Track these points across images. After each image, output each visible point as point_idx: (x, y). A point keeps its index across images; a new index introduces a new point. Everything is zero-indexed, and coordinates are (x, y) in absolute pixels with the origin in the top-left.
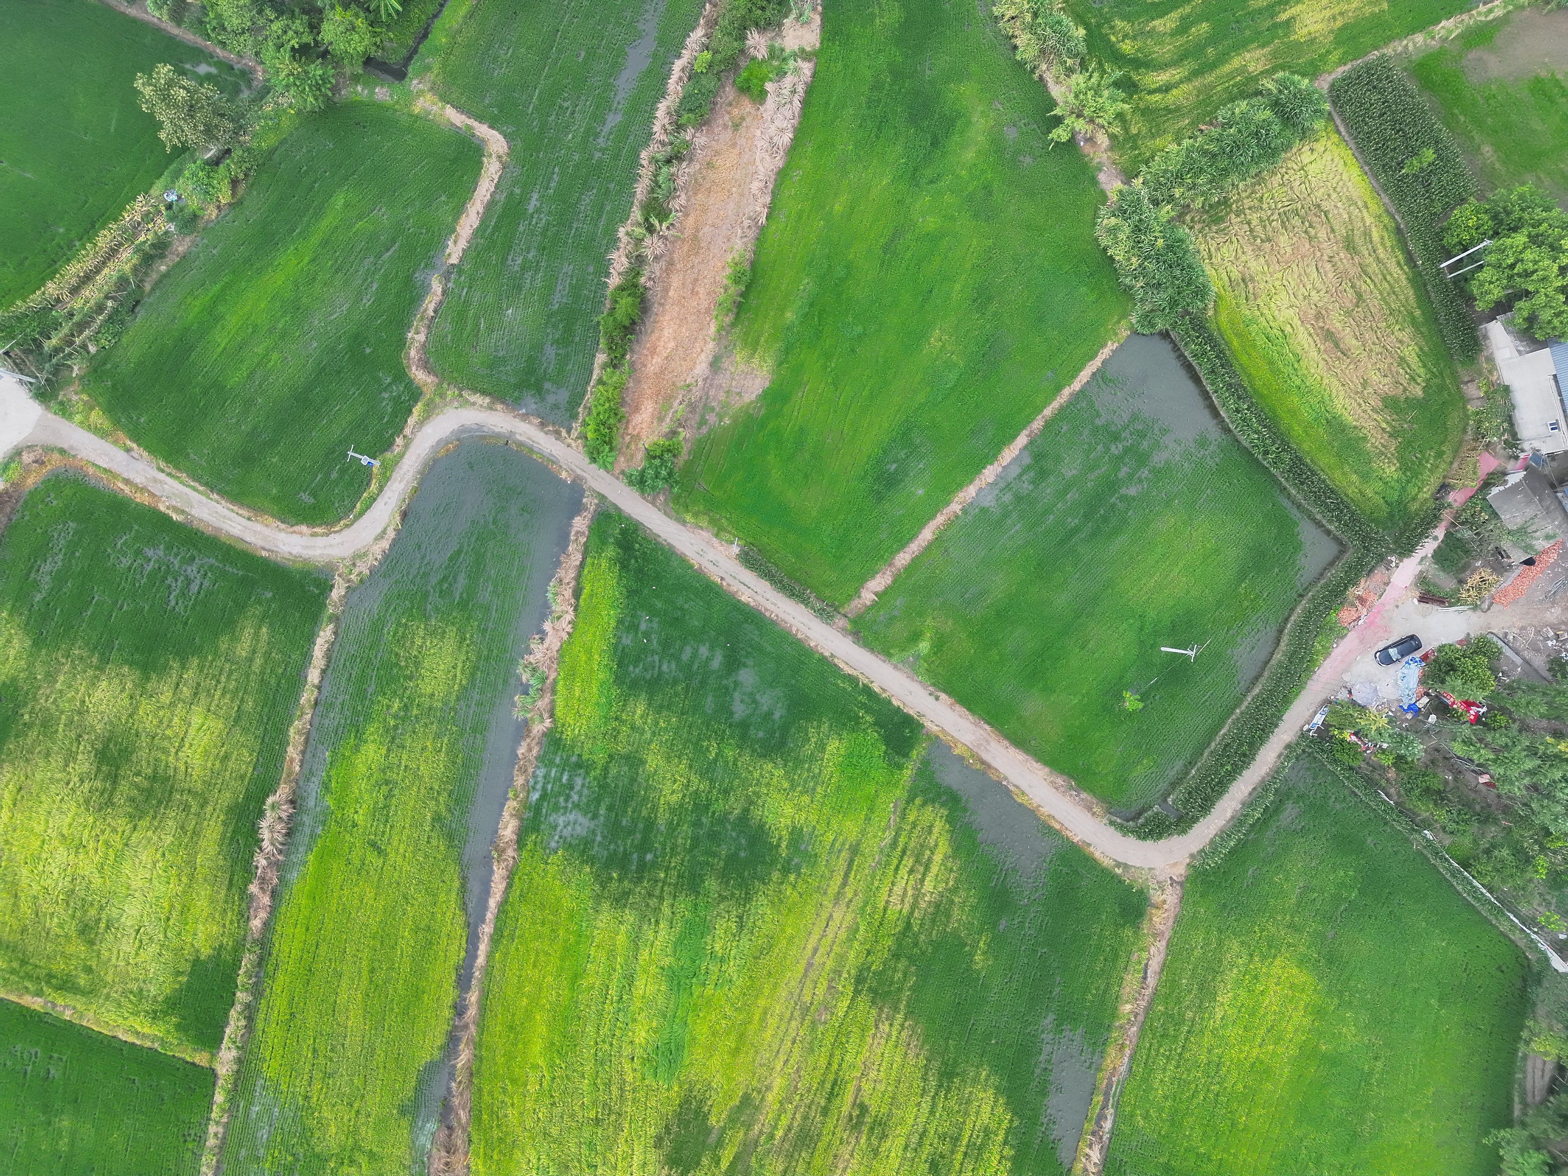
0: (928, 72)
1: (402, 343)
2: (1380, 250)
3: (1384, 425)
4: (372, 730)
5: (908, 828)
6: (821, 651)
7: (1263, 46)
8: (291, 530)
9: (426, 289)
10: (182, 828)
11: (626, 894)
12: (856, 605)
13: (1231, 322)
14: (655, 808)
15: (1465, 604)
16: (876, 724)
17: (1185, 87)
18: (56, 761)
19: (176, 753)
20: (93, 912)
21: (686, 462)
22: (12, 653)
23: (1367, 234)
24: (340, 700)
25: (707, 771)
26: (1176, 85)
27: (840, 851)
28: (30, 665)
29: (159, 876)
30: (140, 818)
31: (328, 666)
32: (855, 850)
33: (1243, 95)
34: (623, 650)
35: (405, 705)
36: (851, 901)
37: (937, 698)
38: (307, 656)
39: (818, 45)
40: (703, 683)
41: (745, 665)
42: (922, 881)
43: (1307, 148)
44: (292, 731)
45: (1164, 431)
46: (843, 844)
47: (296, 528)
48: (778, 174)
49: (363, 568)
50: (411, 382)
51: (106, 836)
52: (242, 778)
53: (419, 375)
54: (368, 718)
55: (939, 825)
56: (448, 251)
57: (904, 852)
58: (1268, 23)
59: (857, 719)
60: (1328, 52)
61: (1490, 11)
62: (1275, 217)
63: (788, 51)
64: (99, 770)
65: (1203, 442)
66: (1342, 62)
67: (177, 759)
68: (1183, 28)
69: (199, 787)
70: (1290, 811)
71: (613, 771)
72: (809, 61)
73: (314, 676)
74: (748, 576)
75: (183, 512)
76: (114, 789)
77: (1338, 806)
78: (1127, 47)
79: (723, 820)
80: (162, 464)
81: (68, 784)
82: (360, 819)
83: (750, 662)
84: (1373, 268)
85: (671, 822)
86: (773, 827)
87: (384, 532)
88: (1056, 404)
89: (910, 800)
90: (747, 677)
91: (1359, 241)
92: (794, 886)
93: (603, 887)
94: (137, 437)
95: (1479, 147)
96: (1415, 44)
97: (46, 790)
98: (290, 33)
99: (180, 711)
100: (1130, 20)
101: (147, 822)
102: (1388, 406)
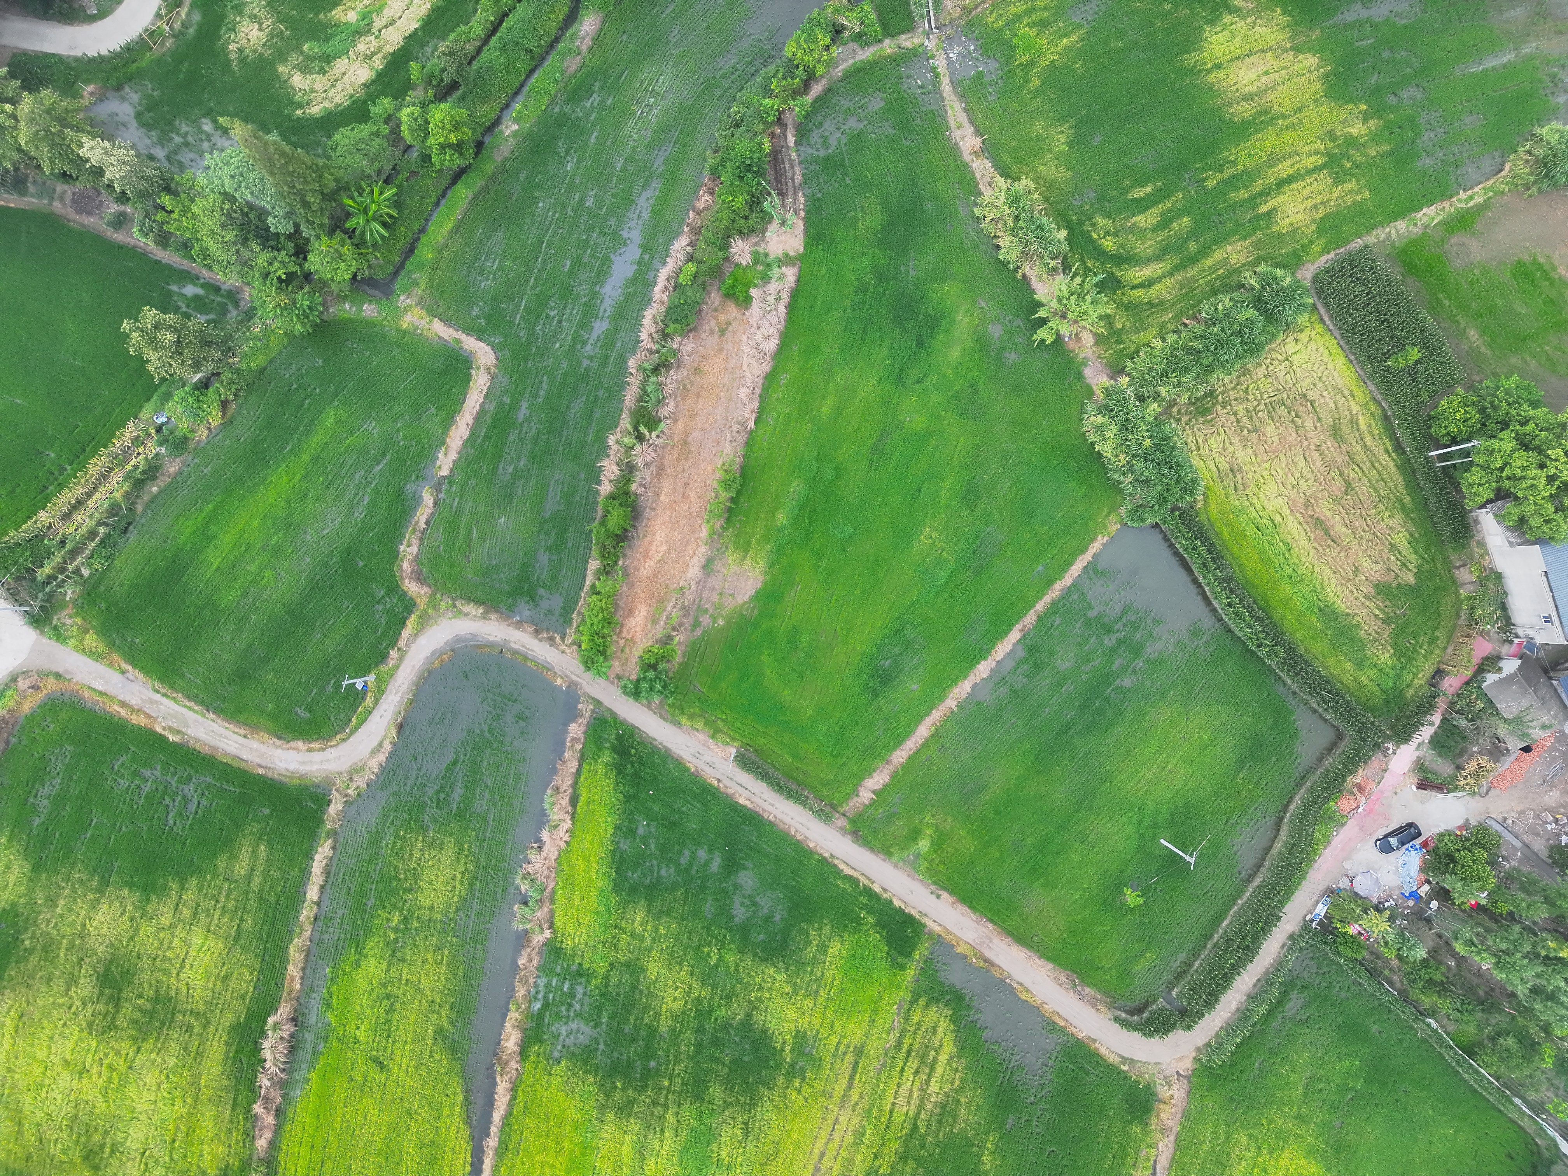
0: (911, 272)
1: (394, 556)
2: (1368, 438)
3: (1377, 612)
4: (372, 944)
5: (912, 1029)
6: (820, 851)
7: (1244, 238)
8: (287, 745)
9: (417, 501)
10: (186, 1049)
11: (630, 1103)
12: (854, 804)
13: (1221, 512)
14: (657, 1016)
15: (1464, 790)
16: (878, 924)
17: (1167, 282)
18: (58, 985)
19: (178, 975)
20: (97, 1137)
21: (680, 664)
22: (12, 878)
23: (1354, 422)
24: (340, 913)
25: (709, 977)
26: (1158, 280)
27: (844, 1054)
28: (30, 890)
29: (164, 1098)
30: (144, 1040)
31: (327, 882)
32: (859, 1052)
33: (1226, 288)
34: (621, 857)
35: (406, 918)
36: (857, 1104)
37: (939, 897)
38: (306, 876)
39: (802, 249)
40: (703, 887)
41: (744, 868)
42: (928, 1082)
43: (1290, 339)
44: (292, 949)
45: (1157, 622)
46: (848, 1046)
47: (293, 744)
48: (765, 378)
49: (360, 782)
50: (405, 593)
51: (109, 1060)
52: (243, 997)
53: (412, 588)
54: (368, 932)
55: (943, 1025)
56: (438, 463)
57: (909, 1053)
58: (1248, 215)
59: (858, 921)
60: (1311, 242)
61: (1471, 198)
62: (1262, 407)
63: (772, 256)
64: (101, 993)
65: (1196, 631)
66: (1325, 250)
67: (179, 980)
68: (1164, 223)
69: (201, 1007)
70: (1295, 1000)
71: (614, 979)
72: (794, 265)
73: (312, 893)
74: (746, 779)
75: (179, 732)
76: (117, 1012)
77: (1343, 994)
78: (1109, 244)
79: (727, 1025)
80: (158, 686)
81: (70, 1008)
82: (361, 1035)
83: (749, 864)
84: (1361, 456)
85: (674, 1030)
86: (777, 1033)
87: (380, 745)
88: (1047, 599)
89: (914, 1002)
90: (747, 879)
91: (1346, 429)
92: (799, 1092)
93: (607, 1096)
94: (133, 658)
95: (1464, 330)
96: (1397, 231)
97: (47, 1015)
98: (276, 265)
99: (180, 932)
100: (1111, 216)
101: (150, 1044)
102: (1381, 592)
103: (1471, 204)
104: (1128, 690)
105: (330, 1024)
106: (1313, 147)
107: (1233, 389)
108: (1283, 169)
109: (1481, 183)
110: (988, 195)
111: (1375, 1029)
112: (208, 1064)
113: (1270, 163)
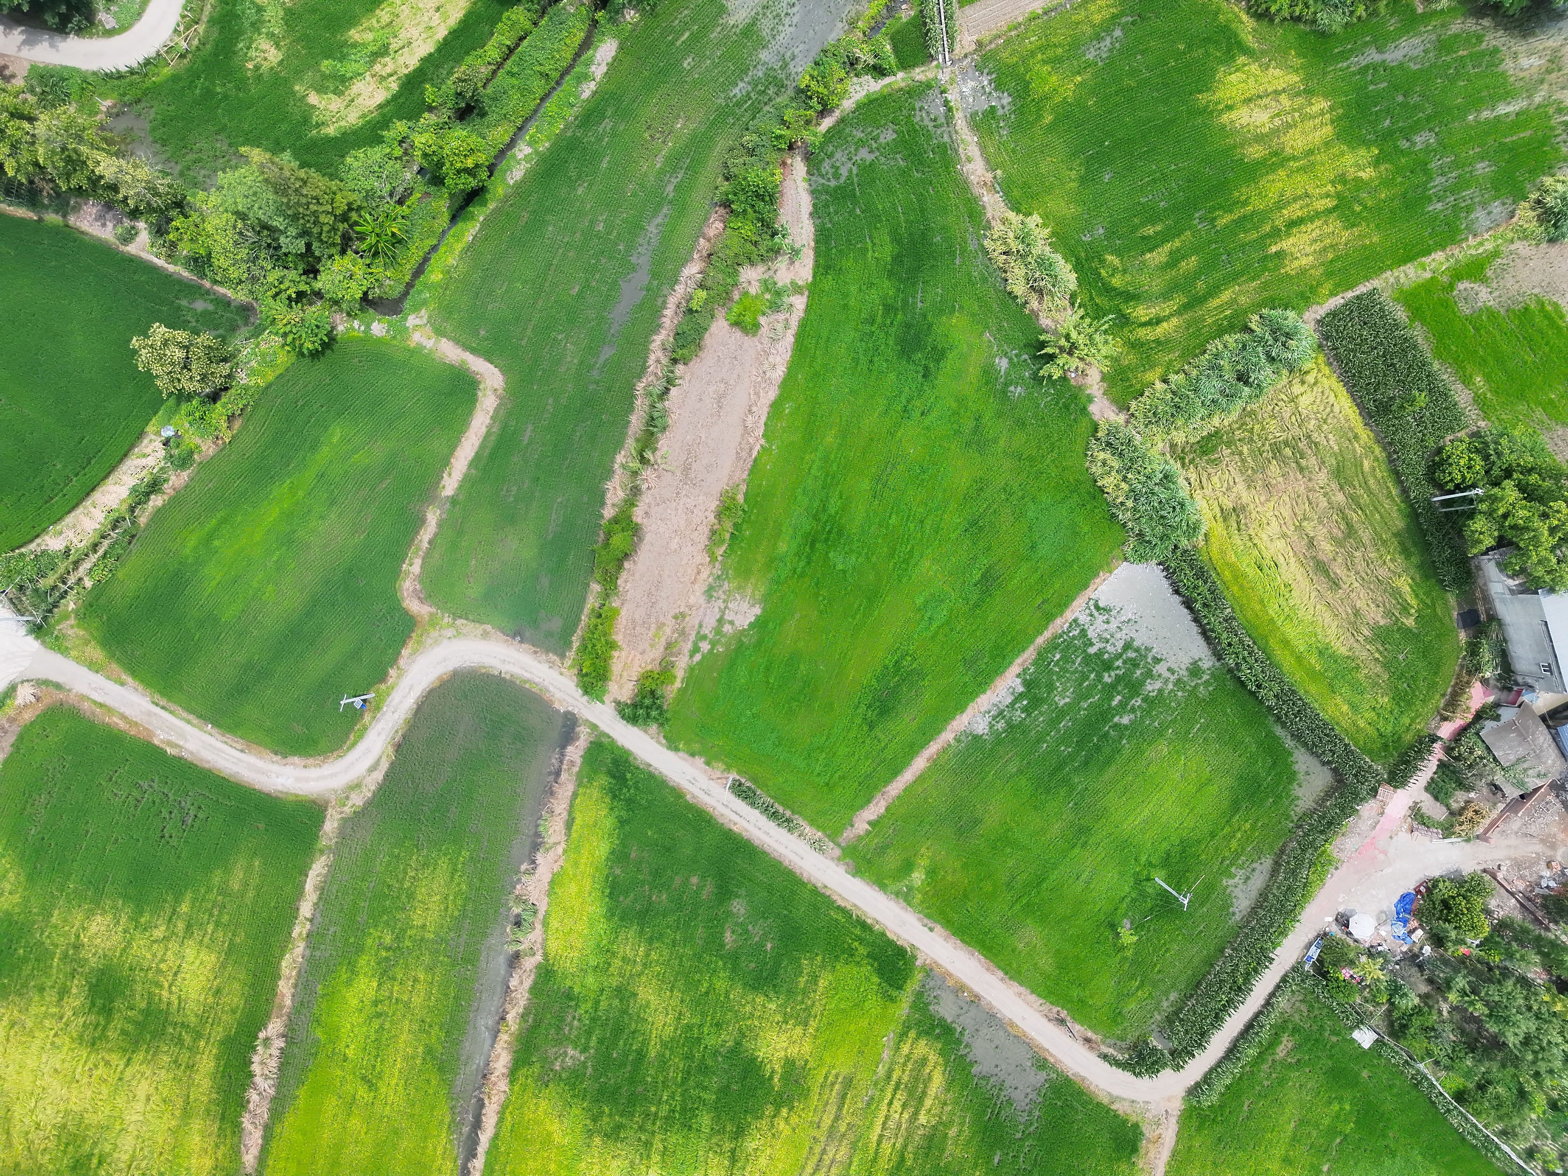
0: (919, 305)
1: (396, 574)
2: (1371, 481)
3: (1377, 655)
4: (364, 962)
5: (902, 1061)
6: (813, 881)
7: (1253, 279)
8: (284, 761)
9: (422, 521)
10: (175, 1062)
11: (619, 1127)
12: (849, 834)
13: (1223, 552)
14: (645, 1042)
15: (1460, 836)
16: (868, 956)
17: (1175, 321)
18: (51, 996)
19: (170, 987)
20: (87, 1147)
21: (679, 690)
22: (8, 887)
23: (1358, 465)
24: (332, 929)
25: (700, 1003)
26: (1166, 318)
27: (833, 1084)
28: (26, 899)
29: (153, 1110)
30: (133, 1052)
31: (320, 898)
32: (849, 1082)
33: (1231, 329)
34: (614, 881)
35: (397, 937)
36: (844, 1135)
37: (931, 929)
38: (300, 892)
39: (810, 279)
40: (695, 914)
41: (737, 896)
42: (916, 1114)
43: (1296, 380)
44: (284, 964)
45: (1157, 661)
46: (836, 1077)
47: (290, 759)
48: (771, 406)
49: (357, 800)
50: (406, 613)
51: (99, 1072)
52: (234, 1012)
53: (414, 606)
54: (360, 949)
55: (933, 1058)
56: (443, 483)
57: (897, 1088)
58: (1256, 256)
59: (851, 952)
60: (1319, 284)
61: (1481, 244)
62: (1267, 447)
63: (780, 285)
64: (93, 1004)
65: (1195, 670)
66: (1332, 294)
67: (171, 993)
68: (1174, 260)
69: (193, 1021)
70: (1286, 1044)
71: (603, 1005)
72: (802, 294)
73: (306, 909)
74: (740, 806)
75: (177, 746)
76: (108, 1022)
77: (1334, 1039)
78: (1116, 282)
79: (716, 1053)
80: (157, 697)
81: (61, 1018)
82: (350, 1053)
83: (742, 892)
84: (1365, 499)
85: (663, 1056)
86: (766, 1061)
87: (377, 763)
88: (1047, 634)
89: (903, 1035)
90: (739, 907)
91: (1350, 472)
92: (787, 1120)
93: (595, 1120)
94: (133, 673)
95: (1471, 376)
96: (1406, 275)
97: (40, 1025)
98: (287, 284)
99: (173, 945)
100: (1118, 253)
101: (140, 1056)
102: (1381, 636)
103: (1480, 251)
104: (1126, 727)
105: (319, 1041)
106: (1324, 190)
107: (1239, 429)
108: (1293, 211)
109: (1490, 229)
110: (998, 228)
111: (1365, 1074)
112: (197, 1077)
113: (1281, 205)
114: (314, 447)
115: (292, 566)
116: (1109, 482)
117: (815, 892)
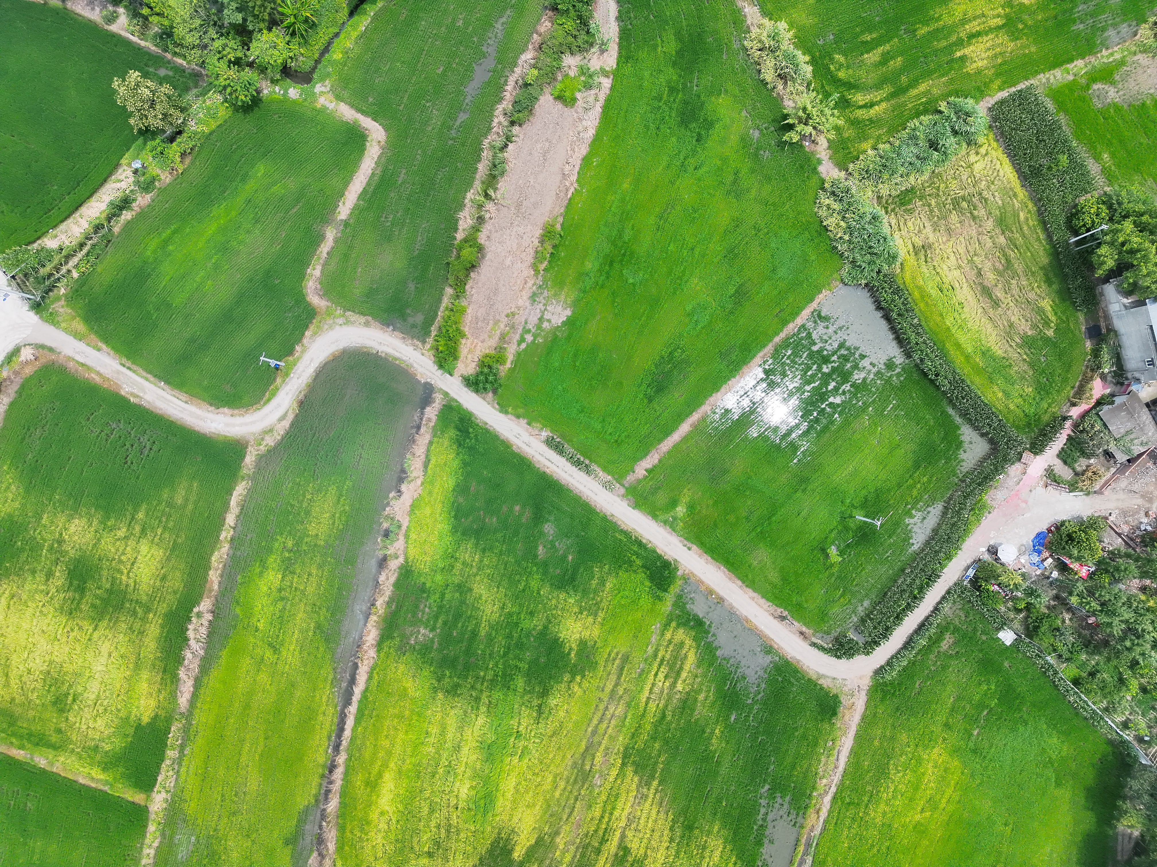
0: (695, 88)
1: (302, 276)
2: (1025, 228)
3: (1025, 357)
4: (272, 560)
5: (665, 644)
6: (604, 511)
7: (943, 76)
8: (218, 411)
9: (322, 237)
10: (130, 629)
11: (457, 686)
12: (630, 478)
13: (914, 278)
14: (478, 625)
15: (1082, 490)
16: (643, 566)
17: (884, 105)
18: (40, 577)
19: (128, 573)
20: (63, 689)
21: (509, 369)
22: (10, 496)
23: (1016, 216)
24: (250, 536)
25: (518, 598)
26: (878, 103)
27: (614, 659)
28: (23, 505)
29: (113, 663)
30: (100, 620)
31: (241, 513)
32: (626, 659)
33: (925, 112)
34: (458, 507)
35: (297, 543)
36: (621, 697)
37: (689, 549)
38: (226, 507)
39: (615, 66)
40: (516, 533)
41: (548, 521)
42: (675, 683)
43: (973, 151)
44: (213, 559)
46: (617, 654)
47: (221, 410)
48: (583, 159)
49: (270, 441)
50: (309, 304)
51: (75, 634)
52: (175, 592)
53: (315, 300)
54: (270, 550)
55: (688, 642)
56: (339, 209)
57: (661, 663)
58: (946, 59)
59: (631, 563)
60: (991, 81)
61: (1112, 54)
62: (949, 201)
63: (592, 70)
64: (71, 584)
66: (1001, 89)
67: (129, 578)
68: (884, 61)
69: (144, 598)
70: (948, 640)
71: (448, 596)
72: (609, 77)
73: (230, 519)
74: (552, 454)
75: (138, 396)
76: (81, 598)
77: (984, 638)
78: (842, 75)
79: (529, 634)
80: (124, 360)
81: (48, 594)
82: (261, 625)
83: (552, 518)
84: (1020, 241)
85: (490, 635)
86: (566, 641)
87: (286, 414)
88: (782, 335)
89: (667, 624)
90: (549, 528)
91: (1010, 221)
92: (580, 685)
93: (439, 681)
94: (106, 340)
95: (1100, 153)
96: (1055, 77)
97: (32, 598)
98: (228, 50)
99: (131, 543)
100: (845, 54)
101: (104, 623)
102: (1028, 343)
103: (1111, 60)
104: (838, 405)
105: (238, 616)
106: (996, 12)
107: (928, 187)
108: (974, 26)
109: (1119, 44)
110: (755, 32)
111: (1006, 664)
112: (147, 640)
113: (964, 21)
114: (244, 179)
115: (226, 267)
116: (831, 222)
117: (605, 519)
